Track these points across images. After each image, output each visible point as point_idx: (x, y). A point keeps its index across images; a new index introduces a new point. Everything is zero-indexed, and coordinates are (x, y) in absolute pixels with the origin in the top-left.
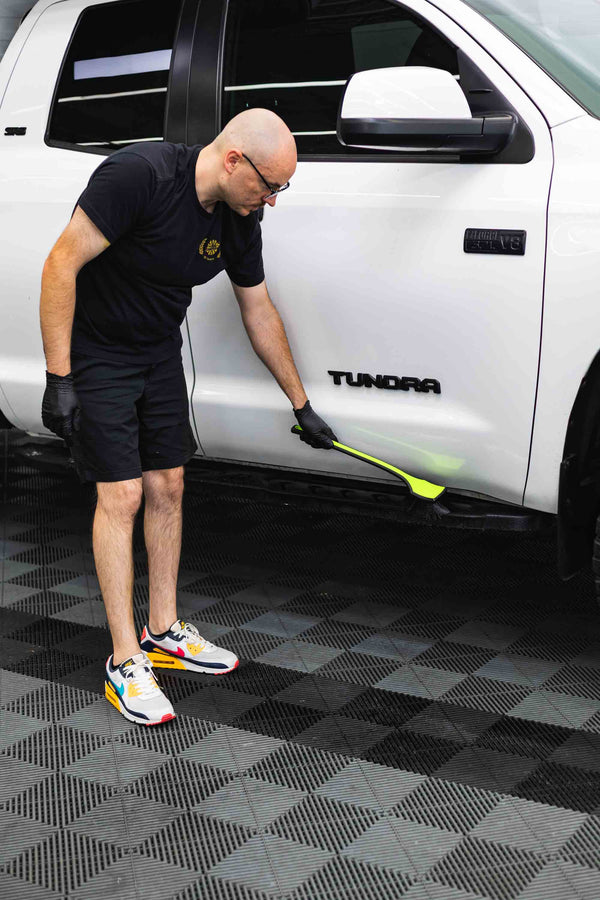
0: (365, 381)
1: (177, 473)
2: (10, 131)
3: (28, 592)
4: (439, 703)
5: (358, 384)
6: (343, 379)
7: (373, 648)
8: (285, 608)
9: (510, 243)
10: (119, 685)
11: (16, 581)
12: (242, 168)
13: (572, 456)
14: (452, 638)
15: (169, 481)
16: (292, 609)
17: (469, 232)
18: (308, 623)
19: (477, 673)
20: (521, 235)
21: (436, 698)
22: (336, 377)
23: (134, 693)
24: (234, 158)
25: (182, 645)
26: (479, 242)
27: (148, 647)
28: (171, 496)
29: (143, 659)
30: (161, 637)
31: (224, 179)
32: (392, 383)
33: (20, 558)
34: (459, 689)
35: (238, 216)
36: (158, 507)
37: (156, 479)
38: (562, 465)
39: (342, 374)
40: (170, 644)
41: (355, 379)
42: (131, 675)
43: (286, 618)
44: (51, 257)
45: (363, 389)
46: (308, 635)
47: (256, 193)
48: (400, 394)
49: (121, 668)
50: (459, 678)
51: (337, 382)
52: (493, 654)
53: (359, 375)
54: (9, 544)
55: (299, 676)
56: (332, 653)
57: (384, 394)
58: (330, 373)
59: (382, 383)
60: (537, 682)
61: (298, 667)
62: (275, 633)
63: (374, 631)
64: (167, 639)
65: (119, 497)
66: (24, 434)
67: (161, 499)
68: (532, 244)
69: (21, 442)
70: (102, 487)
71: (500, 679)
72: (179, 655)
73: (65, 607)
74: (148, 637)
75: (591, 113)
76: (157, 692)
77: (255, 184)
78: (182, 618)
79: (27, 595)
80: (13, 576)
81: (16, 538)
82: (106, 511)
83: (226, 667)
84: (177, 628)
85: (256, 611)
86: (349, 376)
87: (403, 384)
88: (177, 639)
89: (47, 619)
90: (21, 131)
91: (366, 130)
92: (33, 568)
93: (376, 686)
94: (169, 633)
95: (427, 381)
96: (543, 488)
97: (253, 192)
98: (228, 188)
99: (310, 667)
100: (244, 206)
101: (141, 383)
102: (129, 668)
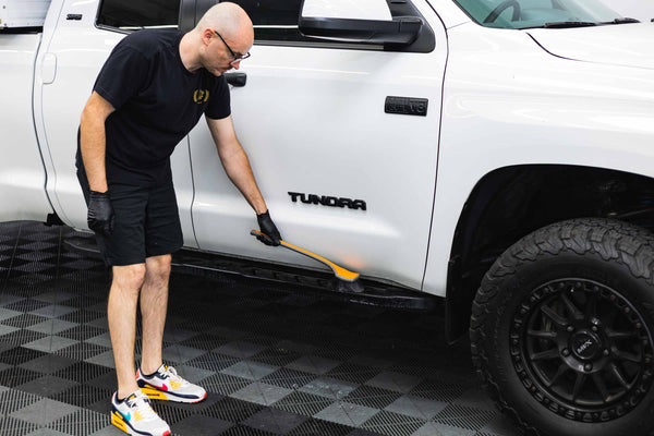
0: (314, 200)
1: (166, 259)
2: (71, 17)
3: (69, 343)
4: (359, 430)
5: (309, 202)
6: (298, 198)
7: (314, 388)
8: (254, 359)
9: (416, 108)
10: (125, 414)
11: (60, 334)
12: (215, 41)
13: (457, 256)
14: (371, 383)
15: (161, 264)
16: (257, 359)
17: (388, 98)
18: (269, 370)
19: (387, 409)
20: (425, 102)
21: (357, 426)
22: (294, 196)
23: (138, 417)
24: (209, 34)
25: (166, 382)
26: (395, 106)
27: (141, 384)
28: (162, 276)
29: (141, 394)
30: (150, 376)
31: (203, 50)
32: (333, 202)
33: (66, 318)
34: (374, 420)
35: (214, 76)
36: (152, 283)
37: (152, 263)
38: (449, 263)
39: (298, 194)
40: (157, 381)
41: (307, 198)
42: (134, 405)
43: (254, 366)
44: (85, 110)
45: (312, 205)
46: (269, 379)
47: (225, 59)
48: (338, 210)
49: (126, 400)
50: (374, 412)
51: (294, 200)
52: (399, 395)
53: (310, 196)
54: (58, 308)
55: (259, 408)
56: (284, 392)
57: (327, 209)
58: (290, 193)
59: (325, 201)
60: (429, 416)
61: (259, 401)
62: (244, 376)
63: (315, 377)
64: (155, 378)
65: (129, 275)
66: (71, 229)
67: (155, 278)
68: (432, 109)
69: (70, 235)
70: (116, 269)
71: (403, 414)
72: (164, 389)
73: (96, 353)
74: (141, 377)
75: (474, 20)
76: (155, 416)
77: (224, 53)
78: (166, 363)
79: (68, 345)
80: (60, 330)
81: (62, 304)
82: (120, 286)
83: (197, 397)
84: (162, 370)
85: (232, 361)
86: (302, 196)
87: (340, 203)
88: (163, 378)
89: (82, 362)
90: (78, 18)
91: (319, 26)
92: (75, 325)
93: (315, 417)
94: (157, 374)
95: (357, 201)
96: (436, 280)
97: (222, 58)
98: (206, 56)
99: (270, 402)
100: (217, 69)
101: (145, 194)
102: (132, 401)
